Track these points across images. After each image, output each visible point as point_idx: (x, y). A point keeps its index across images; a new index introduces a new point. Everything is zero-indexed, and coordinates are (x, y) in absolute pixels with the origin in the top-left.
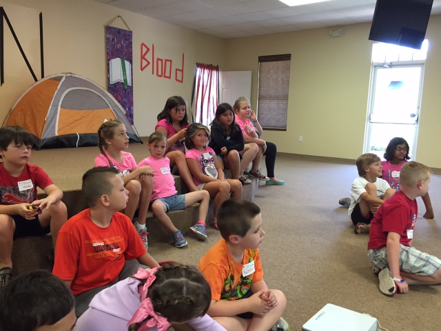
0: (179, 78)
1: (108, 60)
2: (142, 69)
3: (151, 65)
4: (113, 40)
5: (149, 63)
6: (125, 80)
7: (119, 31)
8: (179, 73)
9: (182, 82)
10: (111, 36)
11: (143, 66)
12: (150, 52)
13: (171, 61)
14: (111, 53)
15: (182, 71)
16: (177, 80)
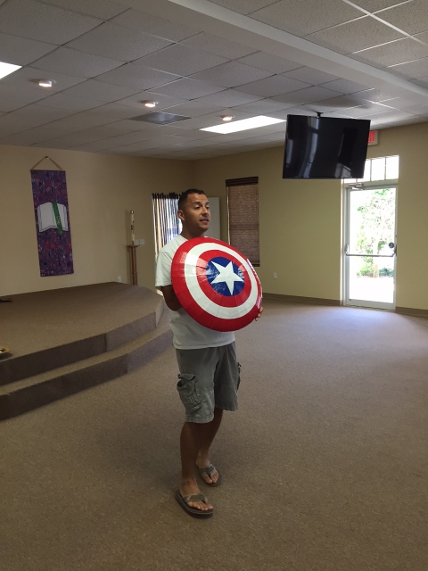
1: (36, 207)
4: (40, 184)
6: (60, 225)
7: (48, 173)
10: (37, 181)
14: (40, 199)
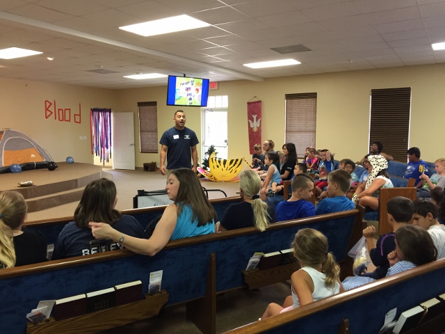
0: (78, 120)
2: (46, 118)
3: (53, 114)
5: (52, 113)
8: (77, 118)
9: (80, 123)
11: (47, 115)
12: (53, 106)
13: (70, 110)
15: (80, 115)
16: (76, 122)
